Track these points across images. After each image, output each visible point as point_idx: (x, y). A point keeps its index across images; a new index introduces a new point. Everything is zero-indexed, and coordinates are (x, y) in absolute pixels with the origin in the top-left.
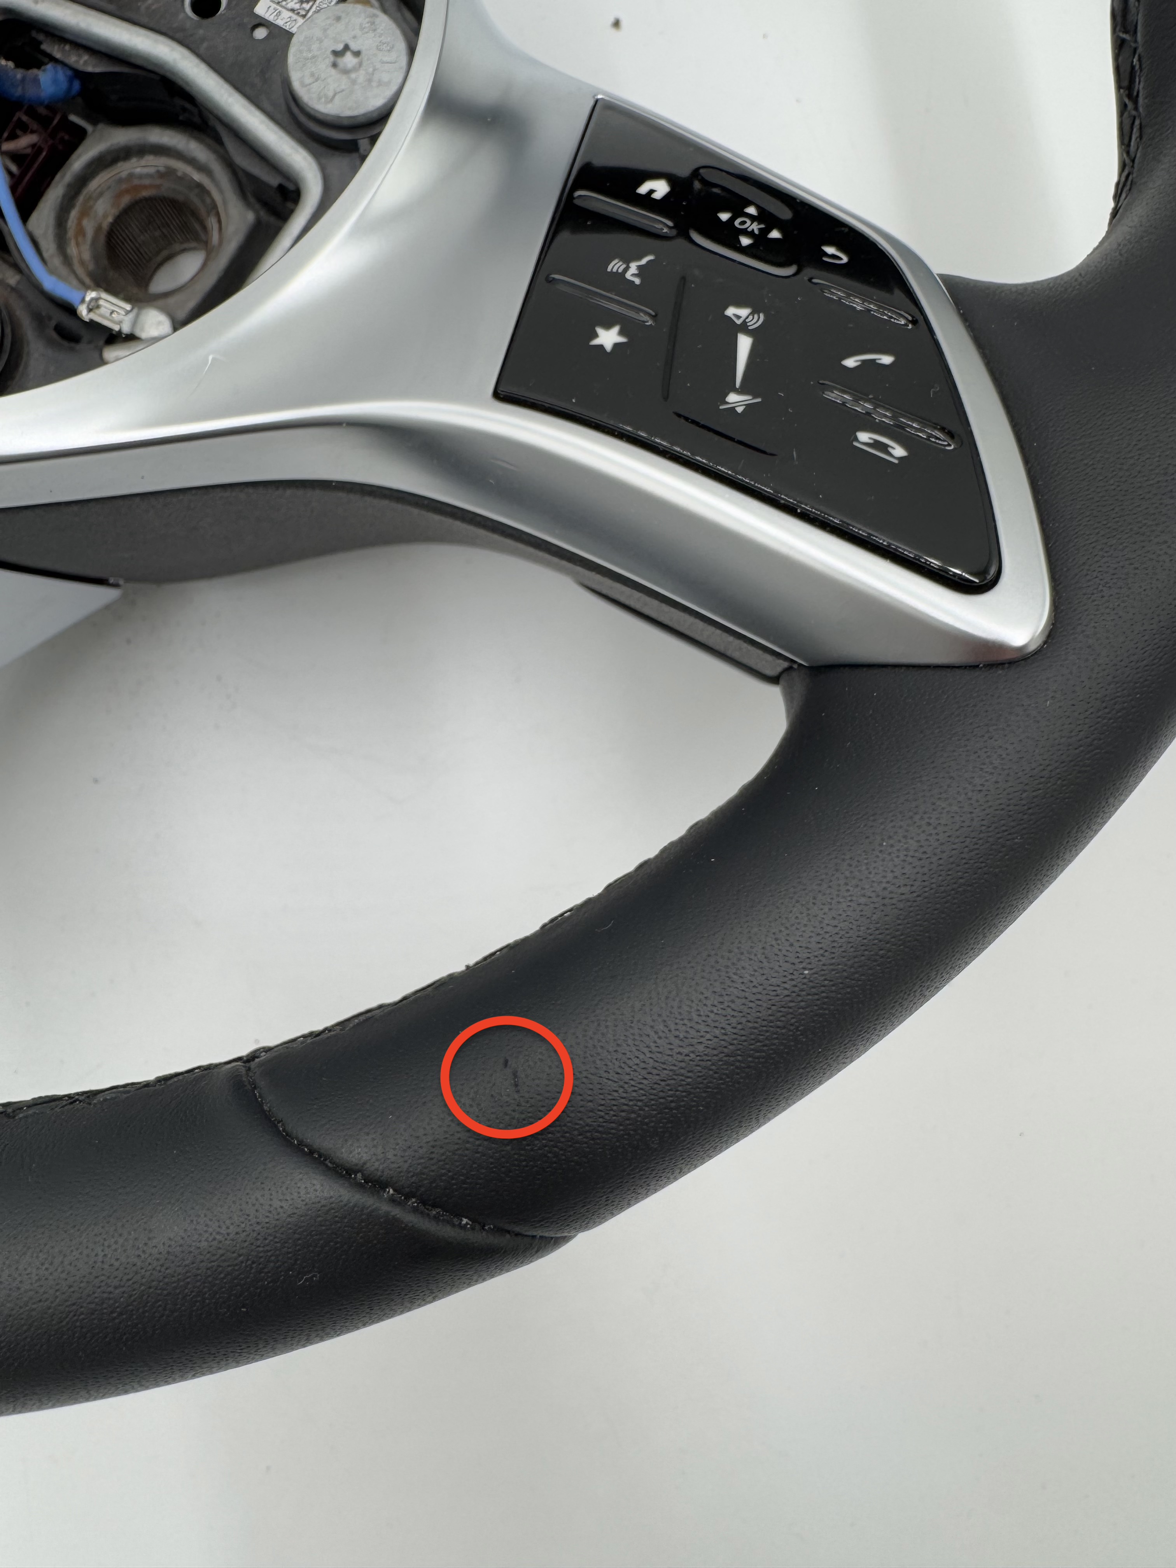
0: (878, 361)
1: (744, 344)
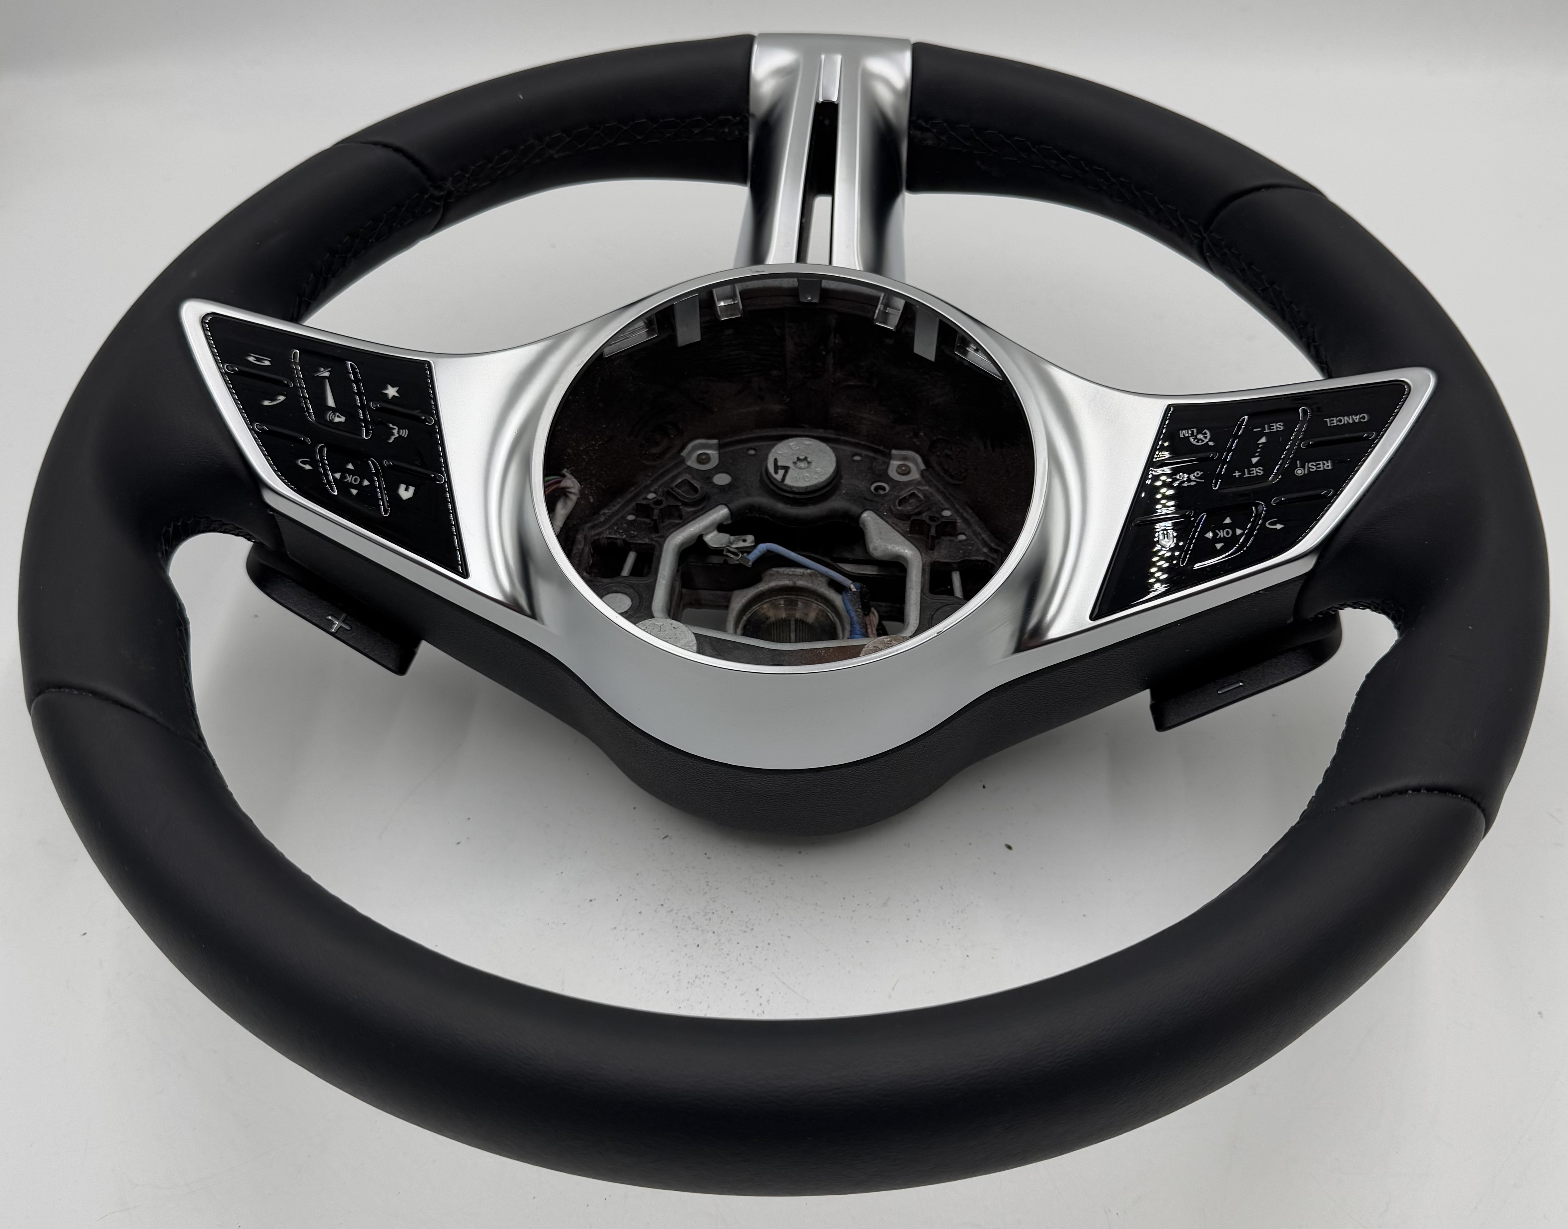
0: (270, 402)
1: (331, 402)
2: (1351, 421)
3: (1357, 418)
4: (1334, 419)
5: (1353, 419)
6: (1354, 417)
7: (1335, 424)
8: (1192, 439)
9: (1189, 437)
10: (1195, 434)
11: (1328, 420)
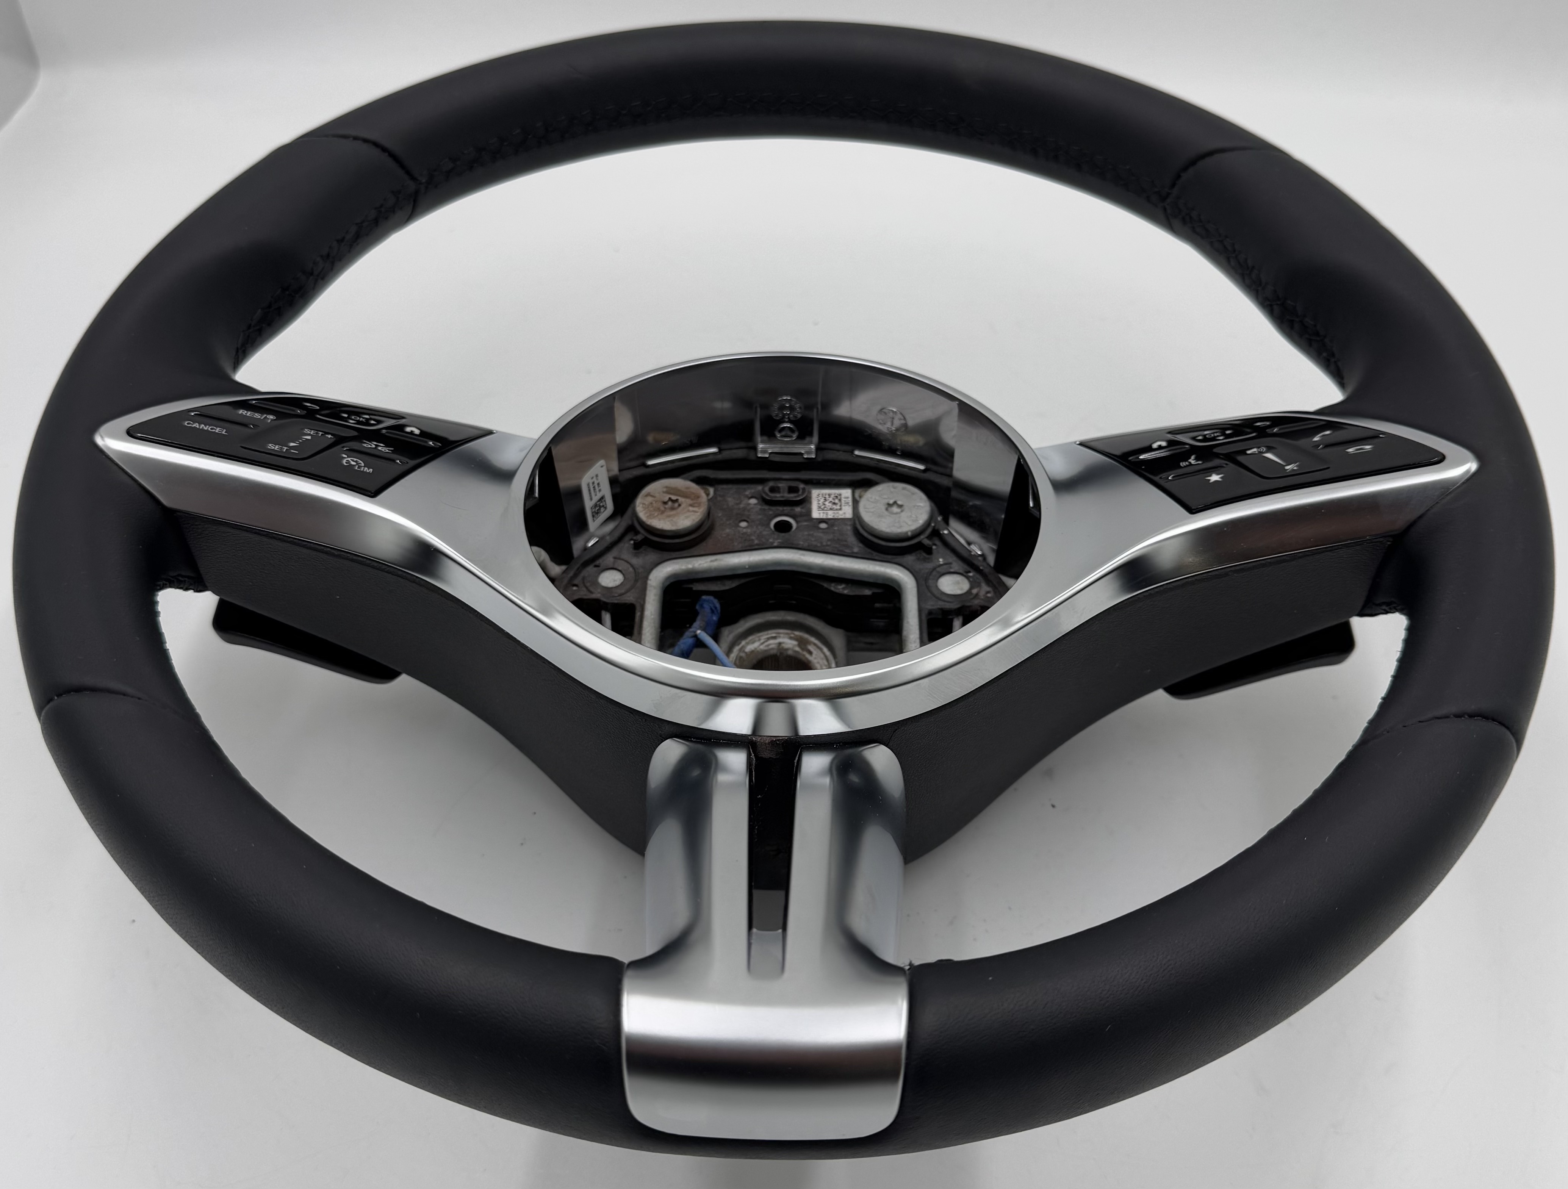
1: (1269, 456)
2: (203, 425)
3: (196, 425)
4: (217, 431)
5: (199, 426)
6: (198, 427)
7: (218, 428)
8: (363, 465)
9: (364, 467)
10: (357, 466)
11: (223, 433)
